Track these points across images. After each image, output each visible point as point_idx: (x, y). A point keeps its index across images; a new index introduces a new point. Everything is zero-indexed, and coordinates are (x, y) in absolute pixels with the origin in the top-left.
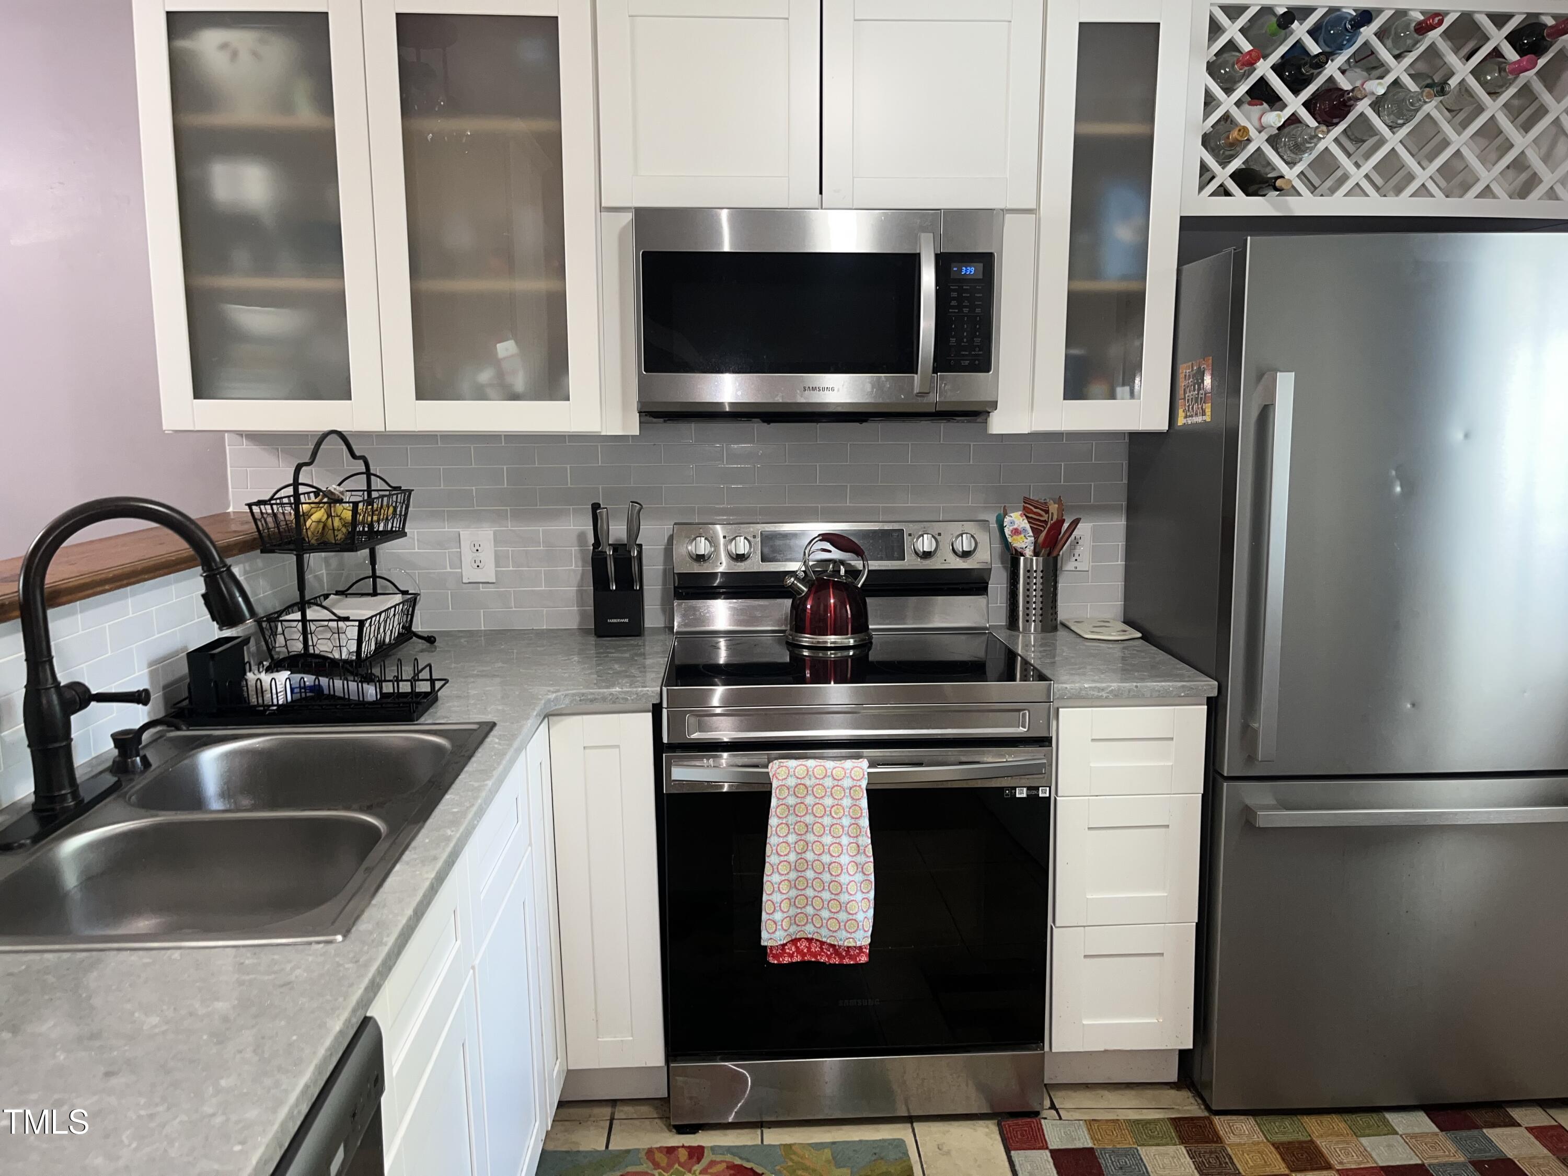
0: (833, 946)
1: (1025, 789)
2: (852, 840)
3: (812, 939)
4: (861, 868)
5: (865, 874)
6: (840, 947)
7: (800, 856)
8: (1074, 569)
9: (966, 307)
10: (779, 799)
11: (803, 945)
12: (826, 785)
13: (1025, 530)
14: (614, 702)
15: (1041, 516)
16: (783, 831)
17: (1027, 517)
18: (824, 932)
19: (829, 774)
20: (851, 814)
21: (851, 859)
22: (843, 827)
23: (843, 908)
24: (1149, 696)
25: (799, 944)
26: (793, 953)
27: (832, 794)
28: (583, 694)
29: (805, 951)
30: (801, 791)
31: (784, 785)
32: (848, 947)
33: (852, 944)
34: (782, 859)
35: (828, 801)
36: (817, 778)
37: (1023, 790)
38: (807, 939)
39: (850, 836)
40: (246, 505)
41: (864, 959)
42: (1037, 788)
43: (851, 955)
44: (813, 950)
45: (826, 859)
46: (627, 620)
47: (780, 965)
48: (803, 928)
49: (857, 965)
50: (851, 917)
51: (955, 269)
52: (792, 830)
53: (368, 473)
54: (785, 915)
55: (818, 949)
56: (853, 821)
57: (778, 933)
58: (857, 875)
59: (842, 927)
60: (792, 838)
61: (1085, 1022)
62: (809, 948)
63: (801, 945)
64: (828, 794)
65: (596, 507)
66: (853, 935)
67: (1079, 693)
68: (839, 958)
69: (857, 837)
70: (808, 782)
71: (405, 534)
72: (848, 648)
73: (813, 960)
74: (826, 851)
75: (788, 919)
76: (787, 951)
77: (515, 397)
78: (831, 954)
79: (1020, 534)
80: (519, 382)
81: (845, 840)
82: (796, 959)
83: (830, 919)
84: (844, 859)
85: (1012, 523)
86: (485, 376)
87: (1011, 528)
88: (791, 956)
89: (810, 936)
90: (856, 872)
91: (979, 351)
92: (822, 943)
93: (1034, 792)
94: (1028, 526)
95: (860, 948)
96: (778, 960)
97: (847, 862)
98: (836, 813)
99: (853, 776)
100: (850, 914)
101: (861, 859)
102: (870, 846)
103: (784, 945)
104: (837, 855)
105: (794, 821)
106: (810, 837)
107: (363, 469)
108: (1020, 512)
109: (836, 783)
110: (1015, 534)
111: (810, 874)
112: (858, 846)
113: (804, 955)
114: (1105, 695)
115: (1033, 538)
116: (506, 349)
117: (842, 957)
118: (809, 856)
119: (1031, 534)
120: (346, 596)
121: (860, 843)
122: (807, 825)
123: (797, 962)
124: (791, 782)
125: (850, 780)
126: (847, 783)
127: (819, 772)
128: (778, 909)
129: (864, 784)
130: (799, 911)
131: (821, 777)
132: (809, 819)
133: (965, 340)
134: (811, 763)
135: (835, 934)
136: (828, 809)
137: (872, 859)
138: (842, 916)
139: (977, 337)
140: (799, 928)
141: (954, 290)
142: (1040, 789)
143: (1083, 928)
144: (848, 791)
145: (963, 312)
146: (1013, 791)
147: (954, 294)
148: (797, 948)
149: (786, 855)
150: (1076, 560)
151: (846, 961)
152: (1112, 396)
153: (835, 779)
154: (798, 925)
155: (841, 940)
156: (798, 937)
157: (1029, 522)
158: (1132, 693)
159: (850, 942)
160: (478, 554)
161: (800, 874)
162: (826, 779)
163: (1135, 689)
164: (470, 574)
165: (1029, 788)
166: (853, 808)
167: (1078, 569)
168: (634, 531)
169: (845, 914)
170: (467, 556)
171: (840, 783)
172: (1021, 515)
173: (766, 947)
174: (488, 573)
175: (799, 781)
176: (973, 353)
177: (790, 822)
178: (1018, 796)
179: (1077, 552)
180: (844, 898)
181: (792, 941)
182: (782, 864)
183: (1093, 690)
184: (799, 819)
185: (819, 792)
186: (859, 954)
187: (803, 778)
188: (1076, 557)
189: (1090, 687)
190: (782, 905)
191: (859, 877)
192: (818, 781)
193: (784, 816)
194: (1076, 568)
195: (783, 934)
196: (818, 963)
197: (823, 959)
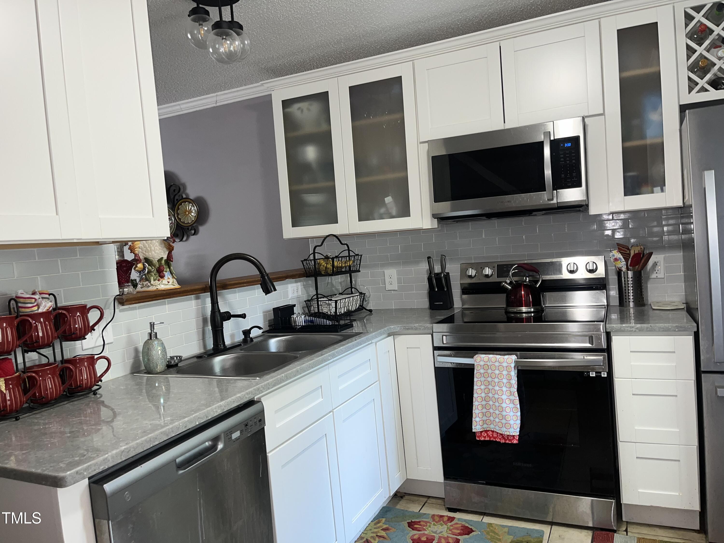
0: (502, 434)
1: (594, 373)
2: (508, 389)
3: (494, 431)
4: (512, 402)
5: (514, 404)
6: (504, 435)
7: (486, 395)
8: (656, 277)
9: (568, 160)
10: (477, 370)
11: (490, 433)
12: (496, 365)
13: (620, 259)
14: (416, 330)
15: (626, 251)
16: (479, 384)
17: (620, 252)
18: (497, 428)
19: (497, 360)
20: (507, 378)
21: (507, 397)
22: (503, 383)
23: (504, 418)
24: (658, 330)
25: (488, 433)
26: (486, 436)
27: (498, 369)
28: (405, 326)
29: (491, 436)
30: (486, 367)
31: (479, 365)
32: (508, 435)
33: (508, 434)
34: (479, 395)
35: (497, 372)
36: (492, 362)
37: (593, 373)
38: (491, 431)
39: (507, 387)
40: (301, 261)
41: (515, 442)
42: (600, 373)
43: (509, 439)
44: (494, 436)
45: (496, 396)
46: (442, 303)
47: (480, 441)
48: (489, 426)
49: (512, 444)
50: (507, 422)
51: (562, 145)
52: (483, 384)
53: (349, 250)
54: (481, 419)
55: (496, 436)
56: (508, 381)
57: (477, 426)
58: (511, 404)
59: (504, 426)
60: (483, 387)
61: (639, 491)
62: (493, 435)
63: (489, 433)
64: (497, 369)
65: (429, 258)
66: (509, 430)
67: (621, 328)
68: (504, 440)
69: (510, 388)
70: (489, 364)
71: (360, 271)
72: (531, 312)
73: (494, 440)
74: (496, 393)
75: (482, 421)
76: (483, 435)
77: (392, 217)
78: (501, 438)
79: (618, 260)
80: (394, 212)
81: (504, 389)
82: (487, 439)
83: (499, 422)
84: (504, 397)
85: (613, 255)
86: (382, 210)
87: (613, 258)
88: (485, 437)
89: (492, 430)
90: (510, 403)
91: (576, 178)
92: (498, 433)
93: (599, 374)
94: (621, 257)
95: (514, 436)
96: (479, 438)
97: (505, 398)
98: (500, 377)
99: (507, 362)
100: (507, 420)
101: (512, 398)
102: (517, 392)
103: (481, 432)
104: (501, 395)
105: (484, 380)
106: (490, 387)
107: (347, 248)
108: (616, 251)
109: (500, 364)
110: (616, 261)
111: (491, 403)
112: (511, 392)
113: (490, 438)
114: (634, 330)
115: (625, 262)
116: (388, 200)
117: (506, 440)
118: (490, 395)
119: (624, 260)
120: (342, 295)
121: (511, 390)
122: (489, 382)
123: (487, 441)
124: (482, 363)
125: (506, 363)
126: (505, 364)
127: (493, 360)
128: (477, 416)
129: (513, 365)
130: (488, 418)
131: (494, 361)
132: (489, 379)
133: (569, 175)
134: (491, 356)
135: (501, 429)
136: (497, 375)
137: (518, 398)
138: (504, 421)
139: (574, 173)
140: (488, 426)
141: (562, 154)
142: (602, 373)
143: (634, 443)
144: (505, 368)
145: (567, 163)
146: (588, 373)
147: (562, 156)
148: (487, 434)
149: (480, 394)
150: (657, 273)
151: (507, 442)
152: (652, 192)
153: (500, 363)
154: (488, 425)
155: (503, 432)
156: (487, 429)
157: (622, 255)
158: (648, 329)
159: (507, 433)
160: (391, 279)
161: (487, 403)
162: (496, 363)
163: (650, 327)
164: (388, 287)
165: (596, 372)
166: (508, 375)
167: (658, 277)
168: (443, 267)
169: (505, 420)
170: (387, 280)
171: (502, 364)
172: (617, 252)
173: (475, 432)
174: (395, 286)
175: (485, 363)
176: (573, 180)
177: (482, 380)
178: (591, 375)
179: (656, 269)
180: (504, 413)
181: (485, 431)
182: (479, 397)
183: (628, 328)
184: (485, 379)
185: (493, 368)
186: (513, 439)
187: (487, 362)
188: (656, 271)
189: (625, 326)
190: (479, 415)
191: (512, 405)
192: (493, 363)
193: (479, 377)
194: (657, 277)
195: (480, 427)
196: (496, 441)
197: (498, 440)
